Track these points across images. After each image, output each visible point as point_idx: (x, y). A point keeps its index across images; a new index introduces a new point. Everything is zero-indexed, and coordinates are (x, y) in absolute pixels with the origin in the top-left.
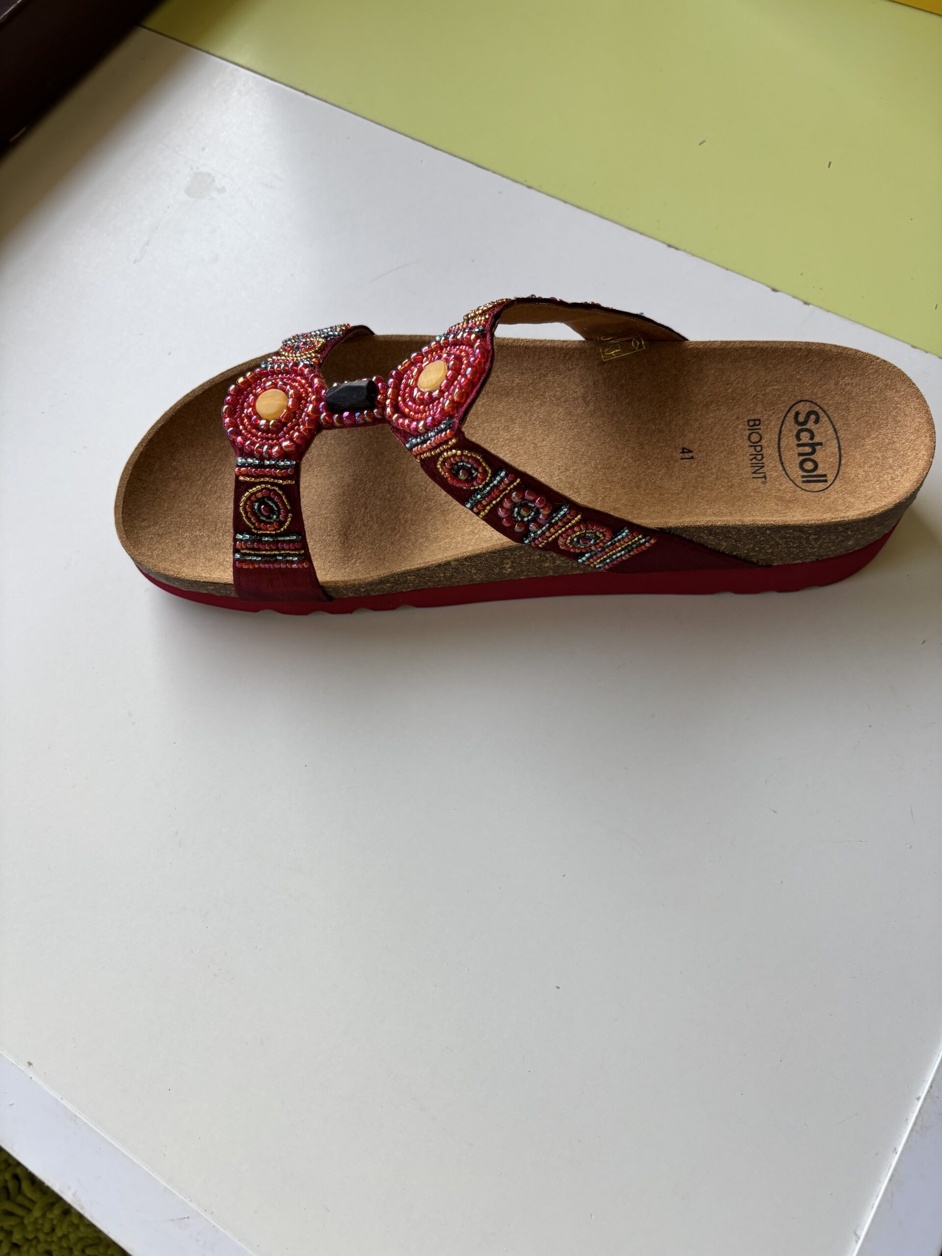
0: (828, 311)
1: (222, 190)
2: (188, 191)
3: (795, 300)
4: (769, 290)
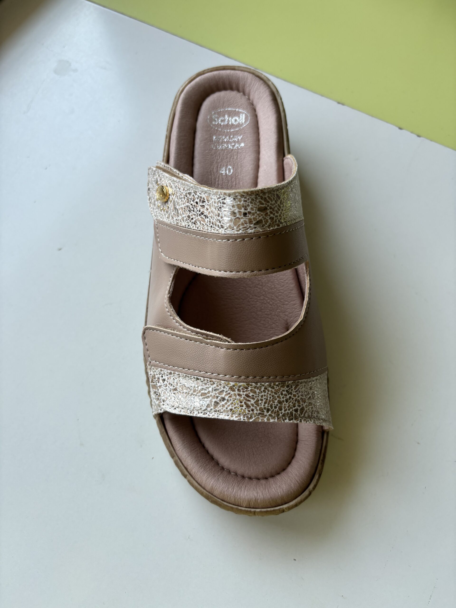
0: (431, 141)
1: (76, 70)
2: (56, 72)
3: (412, 134)
4: (397, 128)
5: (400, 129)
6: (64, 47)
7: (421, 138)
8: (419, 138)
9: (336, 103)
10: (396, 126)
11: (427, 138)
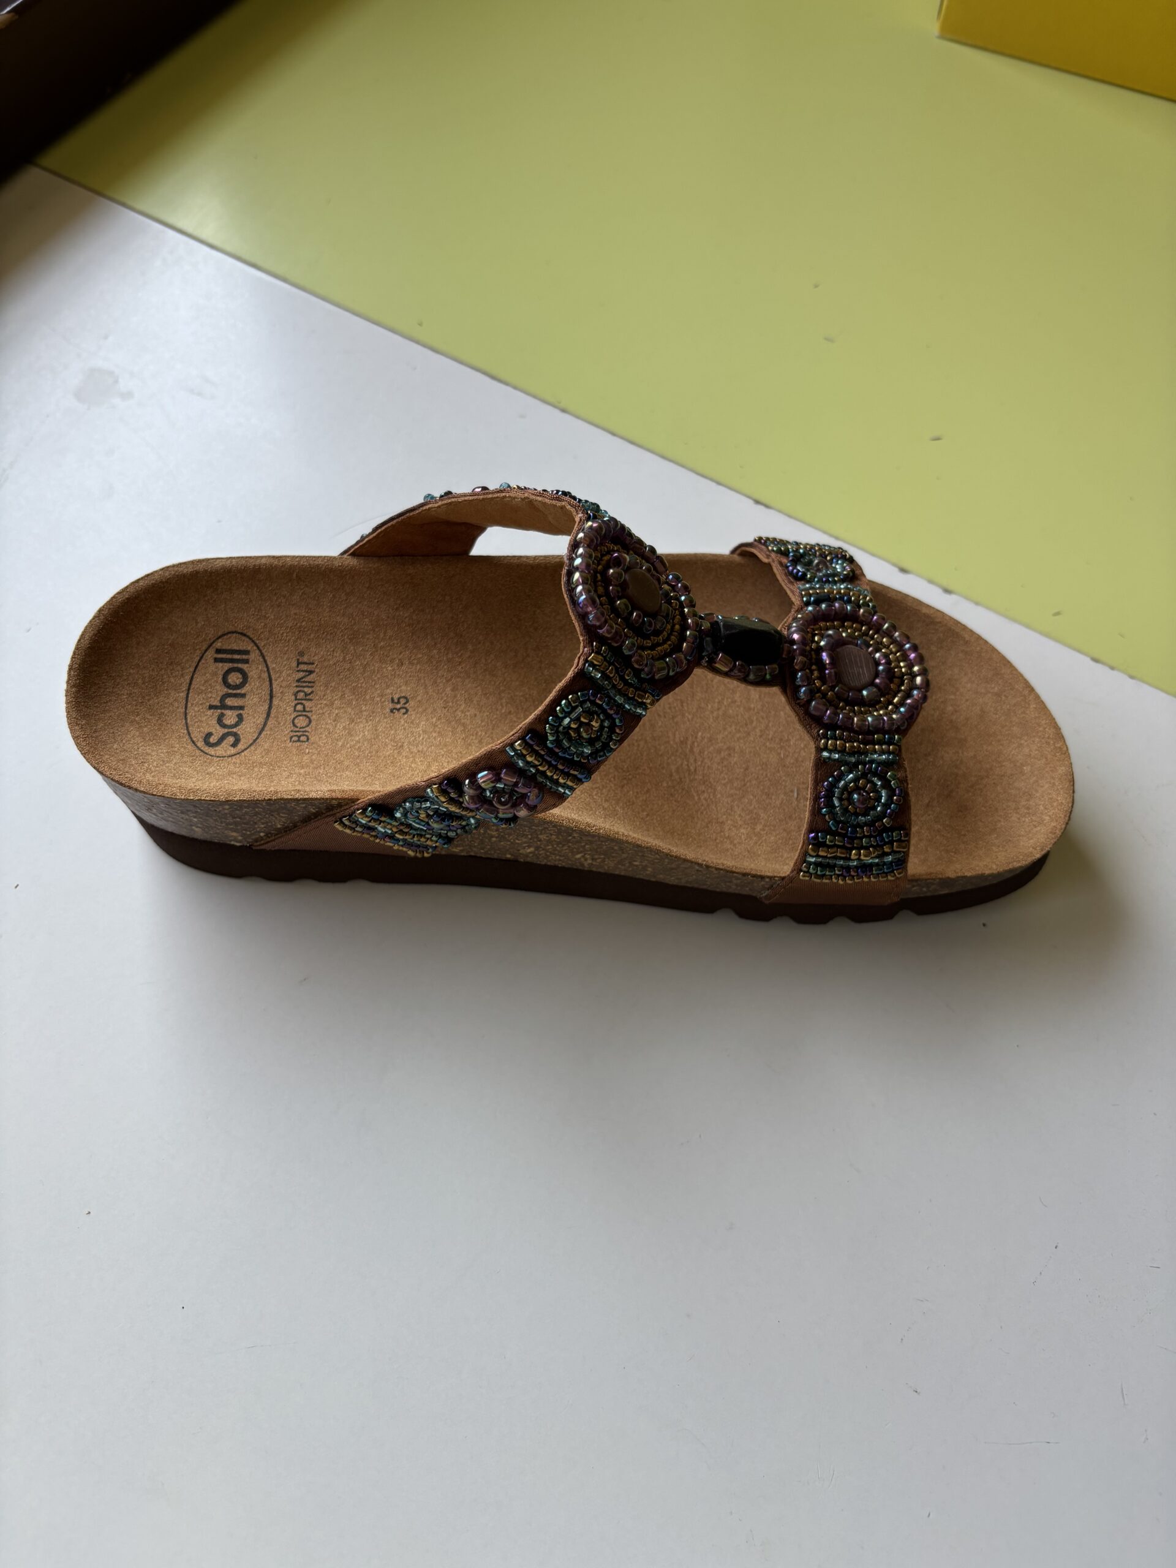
0: (977, 603)
1: (127, 395)
2: (79, 395)
4: (896, 570)
5: (903, 570)
6: (106, 337)
7: (953, 597)
8: (947, 596)
9: (751, 502)
10: (894, 565)
11: (967, 598)
